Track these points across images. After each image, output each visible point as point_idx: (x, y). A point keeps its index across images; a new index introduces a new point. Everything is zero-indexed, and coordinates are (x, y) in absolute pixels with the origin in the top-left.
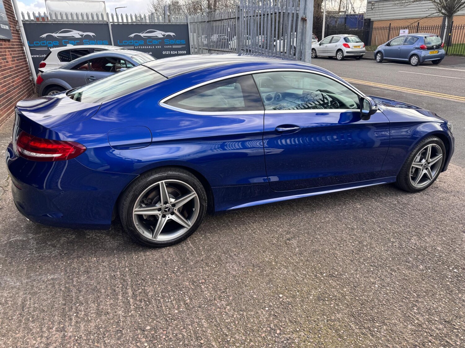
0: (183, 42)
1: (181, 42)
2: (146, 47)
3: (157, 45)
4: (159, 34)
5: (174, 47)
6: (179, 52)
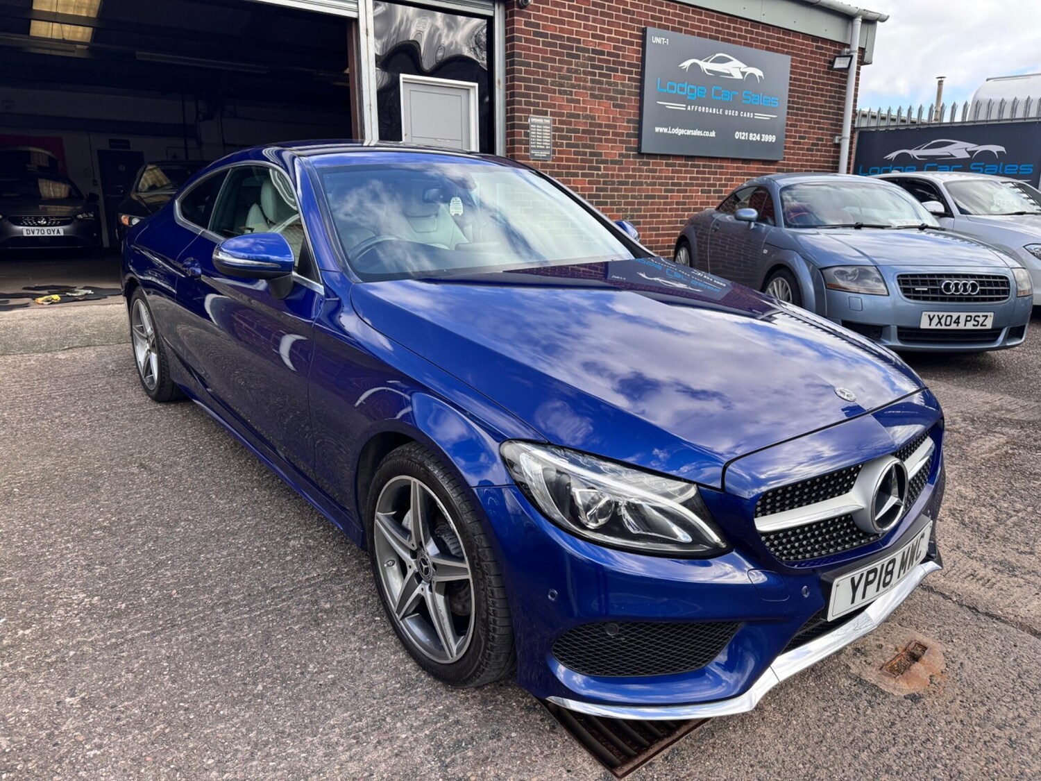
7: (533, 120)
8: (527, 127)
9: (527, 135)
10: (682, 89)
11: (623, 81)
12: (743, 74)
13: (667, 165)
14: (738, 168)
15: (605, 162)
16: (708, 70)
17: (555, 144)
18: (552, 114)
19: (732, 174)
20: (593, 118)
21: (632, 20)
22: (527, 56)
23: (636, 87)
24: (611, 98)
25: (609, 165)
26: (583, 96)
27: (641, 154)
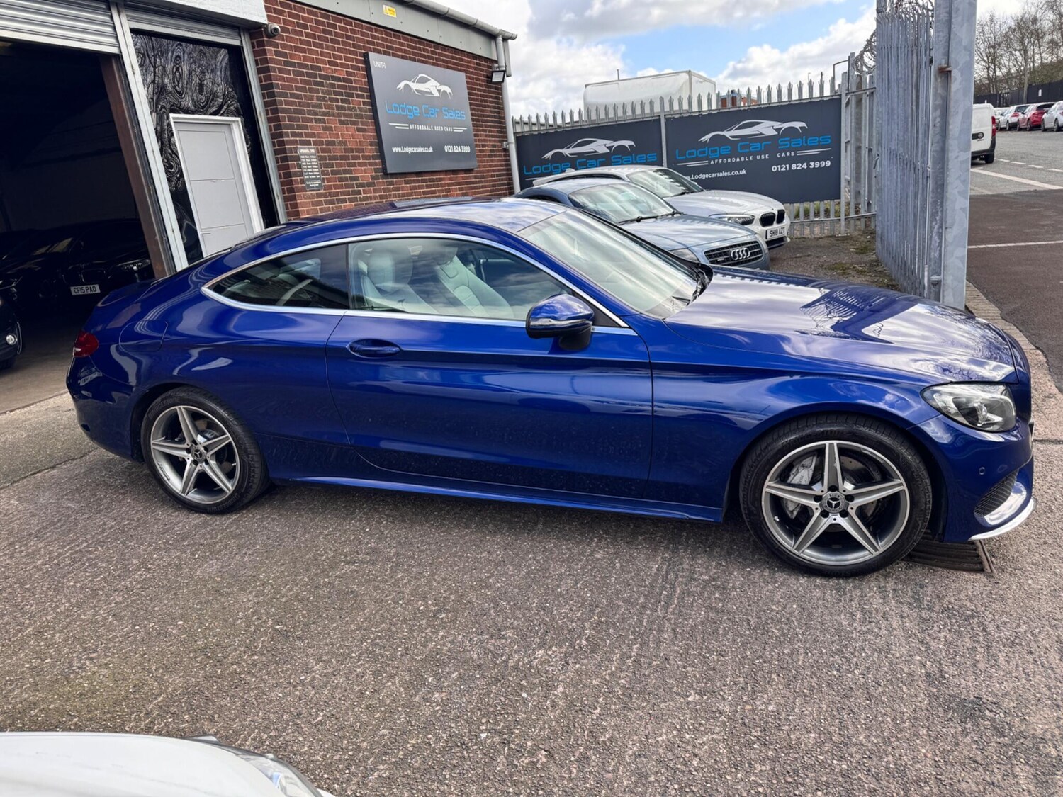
0: (827, 139)
1: (819, 142)
2: (734, 160)
3: (760, 153)
4: (767, 128)
5: (800, 153)
6: (812, 163)
7: (301, 151)
8: (298, 158)
9: (300, 166)
10: (403, 110)
11: (358, 104)
12: (439, 91)
13: (406, 182)
14: (450, 179)
15: (362, 185)
16: (417, 90)
17: (323, 173)
18: (316, 143)
19: (449, 185)
20: (345, 143)
21: (355, 46)
22: (284, 87)
23: (369, 110)
24: (354, 123)
25: (367, 188)
26: (333, 122)
27: (386, 175)
